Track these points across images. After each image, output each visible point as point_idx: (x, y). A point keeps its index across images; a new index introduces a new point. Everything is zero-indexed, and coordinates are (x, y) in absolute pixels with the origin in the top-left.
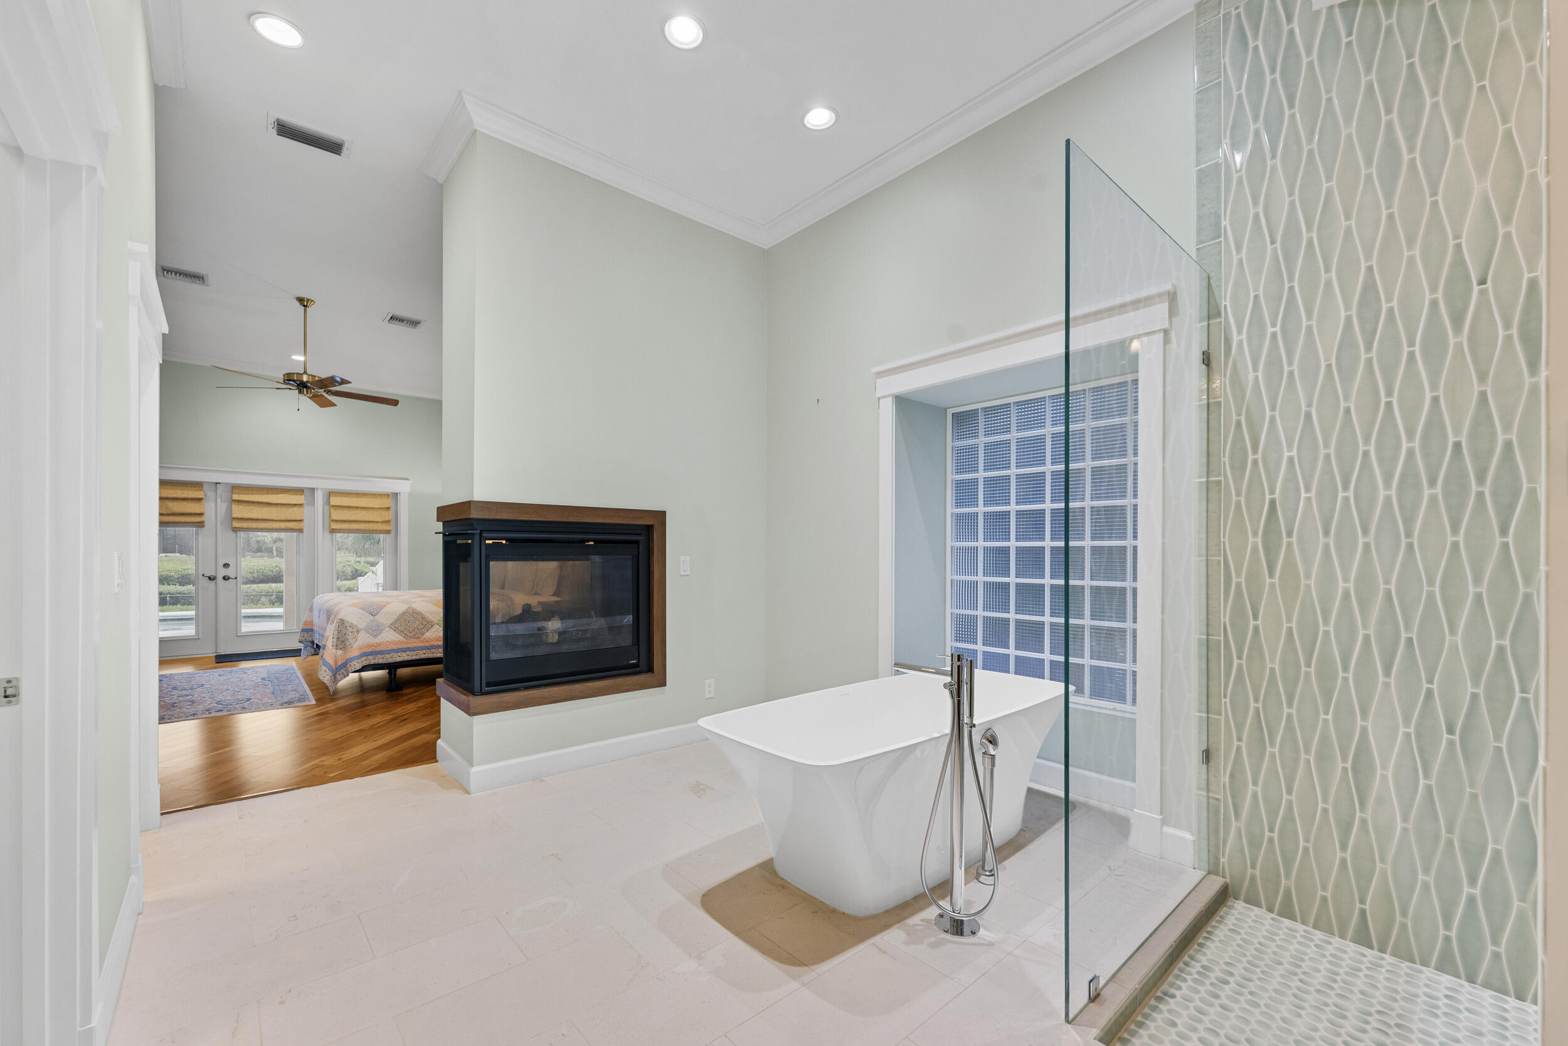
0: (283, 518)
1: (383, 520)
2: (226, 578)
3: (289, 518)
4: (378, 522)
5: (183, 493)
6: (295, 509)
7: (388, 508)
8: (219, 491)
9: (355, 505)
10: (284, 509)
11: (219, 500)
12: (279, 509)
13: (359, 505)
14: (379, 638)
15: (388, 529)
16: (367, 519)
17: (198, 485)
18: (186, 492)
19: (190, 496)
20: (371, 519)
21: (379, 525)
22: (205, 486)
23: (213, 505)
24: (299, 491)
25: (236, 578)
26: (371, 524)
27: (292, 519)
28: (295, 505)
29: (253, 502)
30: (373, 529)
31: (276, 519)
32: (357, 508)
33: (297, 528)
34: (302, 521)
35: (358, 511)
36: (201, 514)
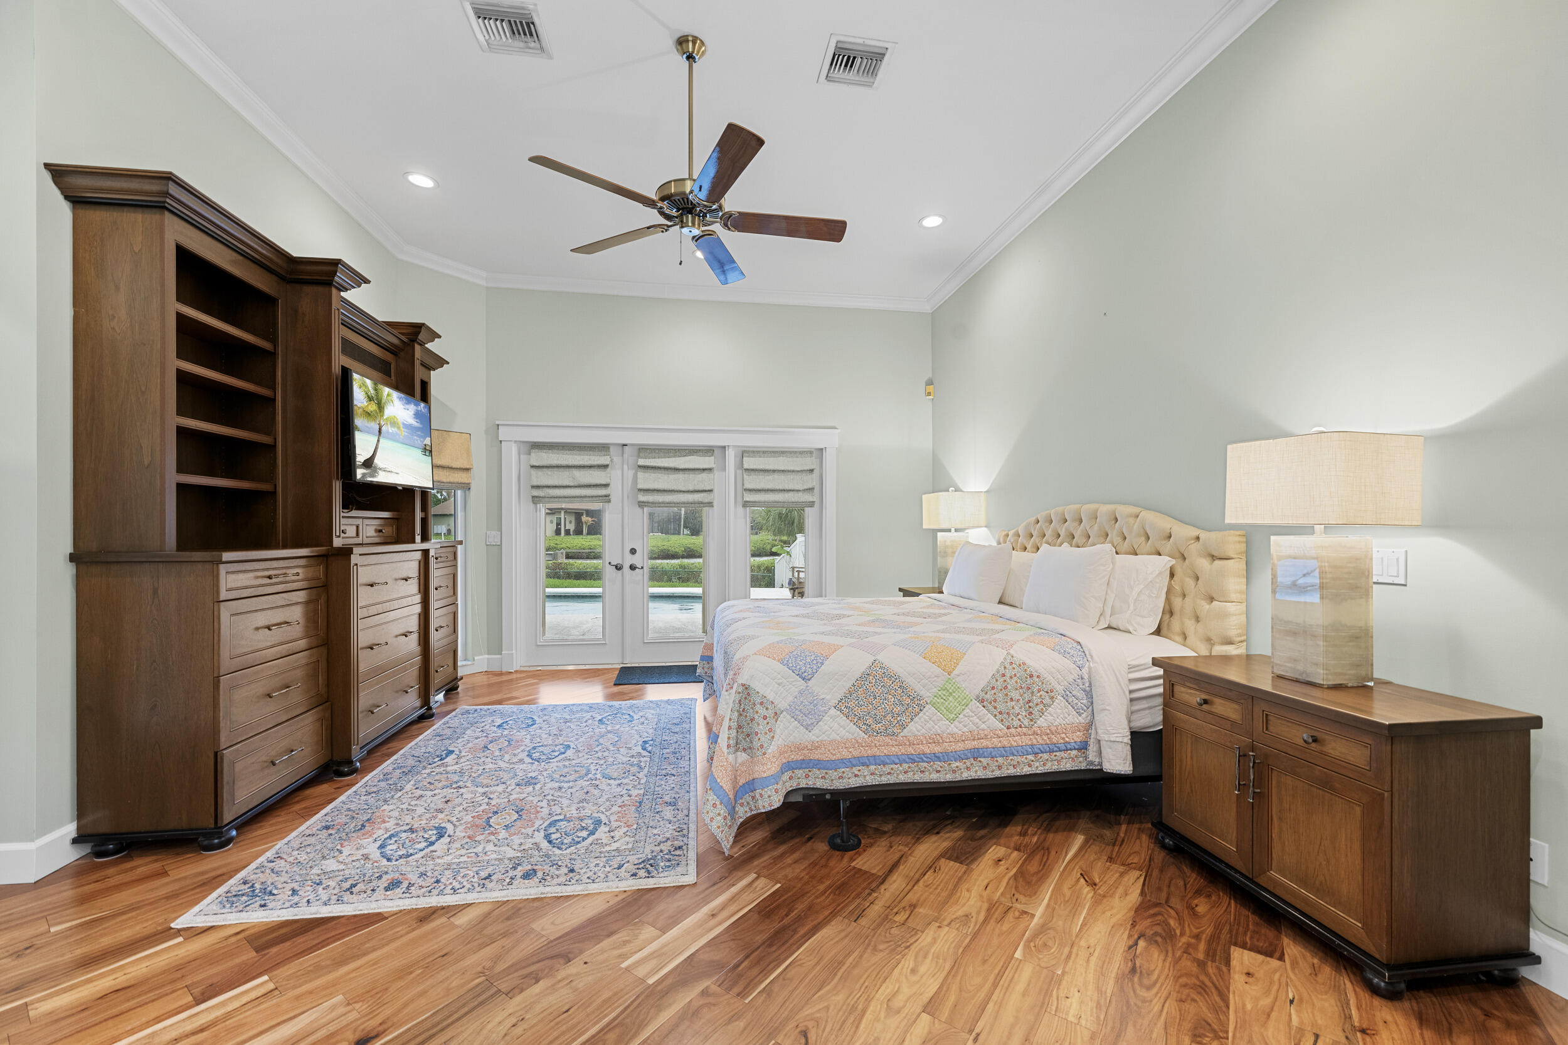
0: (691, 488)
1: (806, 487)
2: (633, 568)
3: (697, 488)
4: (798, 491)
5: (590, 459)
6: (704, 475)
7: (812, 471)
8: (626, 456)
9: (771, 467)
10: (691, 476)
11: (625, 467)
12: (686, 476)
13: (776, 467)
14: (816, 731)
15: (811, 500)
16: (787, 487)
17: (603, 448)
18: (593, 458)
19: (595, 463)
20: (791, 487)
21: (800, 494)
22: (612, 449)
23: (619, 472)
24: (708, 451)
25: (642, 568)
26: (791, 494)
27: (701, 489)
28: (704, 470)
29: (659, 468)
30: (793, 500)
31: (683, 489)
32: (774, 471)
33: (706, 501)
34: (711, 491)
35: (776, 476)
36: (606, 486)
